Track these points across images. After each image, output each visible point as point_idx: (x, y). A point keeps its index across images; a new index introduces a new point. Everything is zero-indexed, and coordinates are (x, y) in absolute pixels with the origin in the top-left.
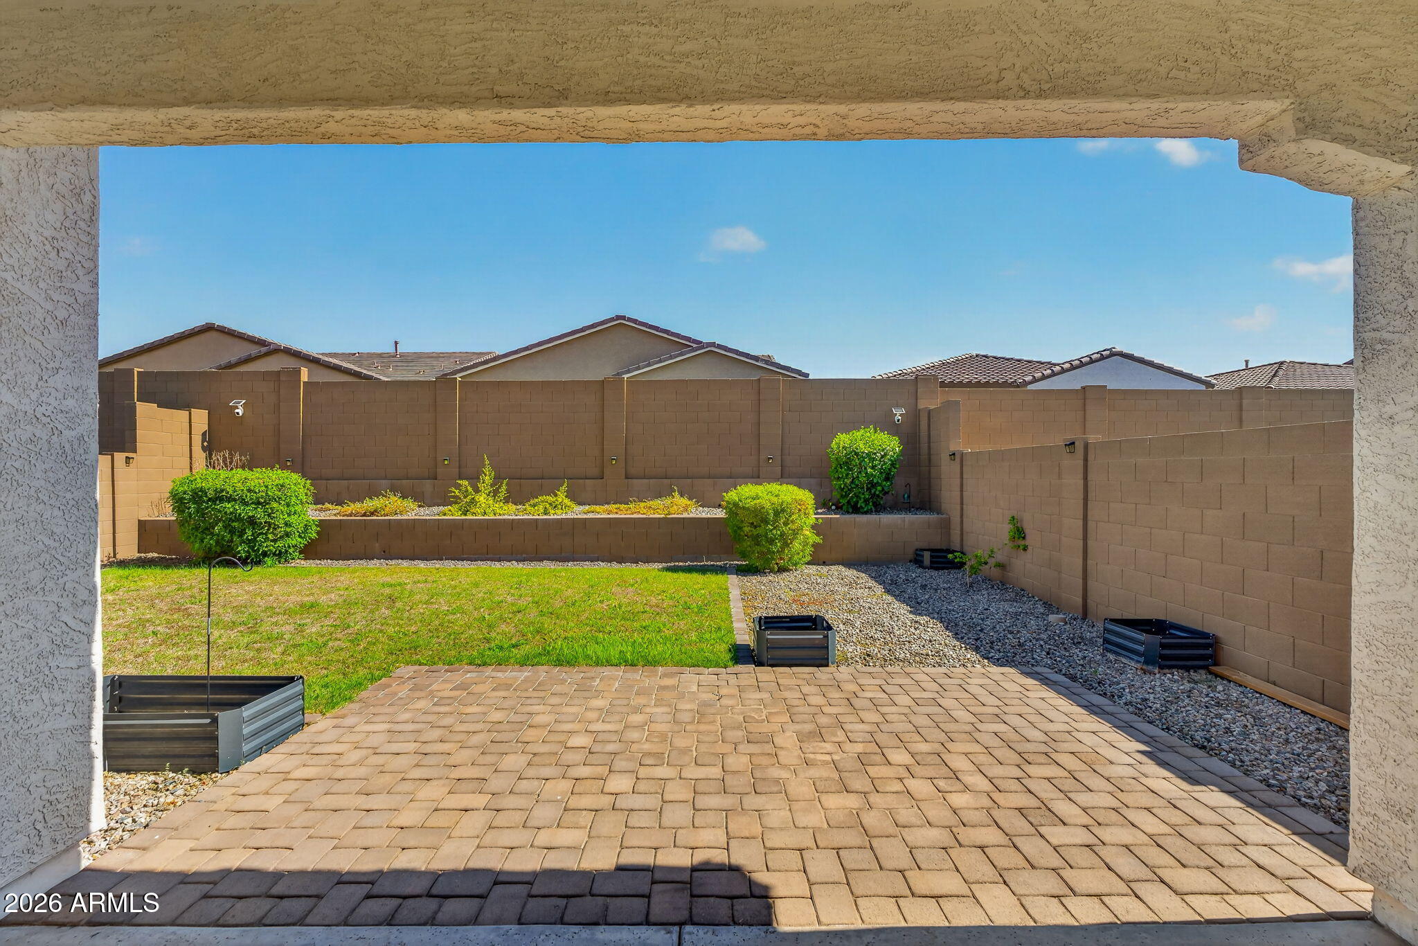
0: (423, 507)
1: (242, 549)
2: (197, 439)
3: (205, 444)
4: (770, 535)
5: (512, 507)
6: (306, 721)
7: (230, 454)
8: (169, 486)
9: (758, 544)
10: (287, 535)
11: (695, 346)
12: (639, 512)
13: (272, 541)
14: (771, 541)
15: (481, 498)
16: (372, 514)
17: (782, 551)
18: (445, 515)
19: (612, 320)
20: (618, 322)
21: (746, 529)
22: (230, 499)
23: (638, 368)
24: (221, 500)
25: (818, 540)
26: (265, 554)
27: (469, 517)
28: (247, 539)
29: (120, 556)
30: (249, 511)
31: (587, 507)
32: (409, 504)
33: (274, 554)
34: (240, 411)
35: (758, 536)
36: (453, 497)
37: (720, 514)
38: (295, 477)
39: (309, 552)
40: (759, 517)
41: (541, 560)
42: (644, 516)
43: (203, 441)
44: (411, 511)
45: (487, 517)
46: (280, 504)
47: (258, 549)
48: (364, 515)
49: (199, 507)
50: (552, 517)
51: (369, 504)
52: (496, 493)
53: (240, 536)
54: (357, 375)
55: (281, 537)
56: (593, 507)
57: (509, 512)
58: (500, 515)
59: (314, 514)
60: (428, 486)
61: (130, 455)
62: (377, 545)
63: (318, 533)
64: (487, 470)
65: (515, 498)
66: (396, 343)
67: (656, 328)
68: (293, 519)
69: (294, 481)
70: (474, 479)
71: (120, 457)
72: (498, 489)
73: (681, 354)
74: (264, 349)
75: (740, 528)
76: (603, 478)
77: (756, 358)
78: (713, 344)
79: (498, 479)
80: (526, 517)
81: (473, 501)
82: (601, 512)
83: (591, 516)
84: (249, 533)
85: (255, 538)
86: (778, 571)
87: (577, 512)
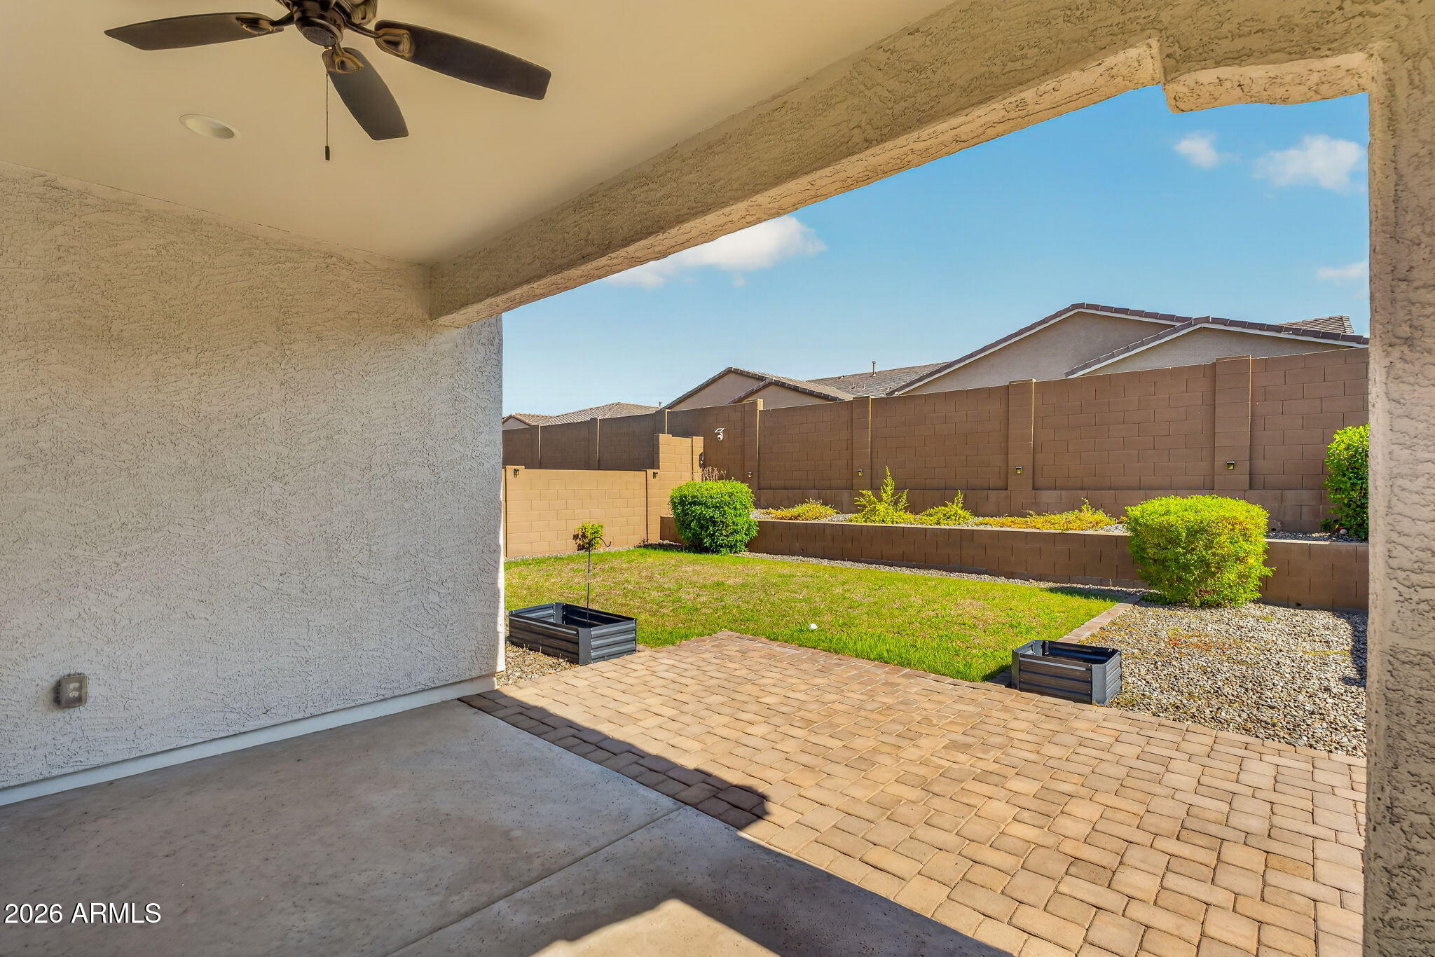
0: (839, 513)
1: (707, 542)
2: (696, 458)
3: (702, 462)
4: (1182, 560)
5: (909, 516)
6: (637, 649)
7: (713, 470)
8: (670, 493)
9: (1166, 568)
10: (736, 532)
11: (1178, 324)
12: (1035, 527)
13: (725, 536)
14: (1186, 567)
15: (881, 507)
16: (796, 518)
17: (1201, 580)
18: (851, 521)
19: (1067, 310)
20: (1076, 311)
21: (1151, 551)
22: (700, 504)
23: (1099, 361)
24: (695, 503)
25: (1267, 571)
26: (721, 546)
27: (869, 524)
28: (710, 533)
29: (650, 542)
30: (709, 513)
31: (981, 519)
32: (829, 511)
33: (729, 547)
34: (721, 437)
35: (1165, 560)
36: (859, 505)
37: (1119, 531)
38: (744, 487)
39: (752, 546)
40: (1167, 537)
41: (929, 568)
42: (1038, 531)
43: (700, 460)
44: (829, 516)
45: (885, 525)
46: (730, 508)
47: (717, 542)
48: (790, 519)
49: (683, 508)
50: (943, 527)
51: (799, 509)
52: (896, 503)
53: (706, 531)
54: (826, 397)
55: (731, 533)
56: (987, 519)
57: (907, 520)
58: (897, 523)
59: (756, 515)
60: (845, 494)
61: (656, 471)
62: (797, 544)
63: (758, 532)
64: (889, 480)
65: (914, 508)
66: (874, 363)
67: (1125, 311)
68: (738, 520)
69: (742, 490)
70: (876, 489)
71: (650, 472)
72: (898, 498)
73: (1158, 338)
74: (762, 384)
75: (1144, 550)
76: (1007, 489)
77: (1279, 329)
78: (1206, 320)
79: (898, 489)
80: (920, 526)
81: (874, 511)
82: (993, 525)
83: (982, 528)
84: (711, 528)
85: (715, 533)
86: (1200, 606)
87: (971, 523)
